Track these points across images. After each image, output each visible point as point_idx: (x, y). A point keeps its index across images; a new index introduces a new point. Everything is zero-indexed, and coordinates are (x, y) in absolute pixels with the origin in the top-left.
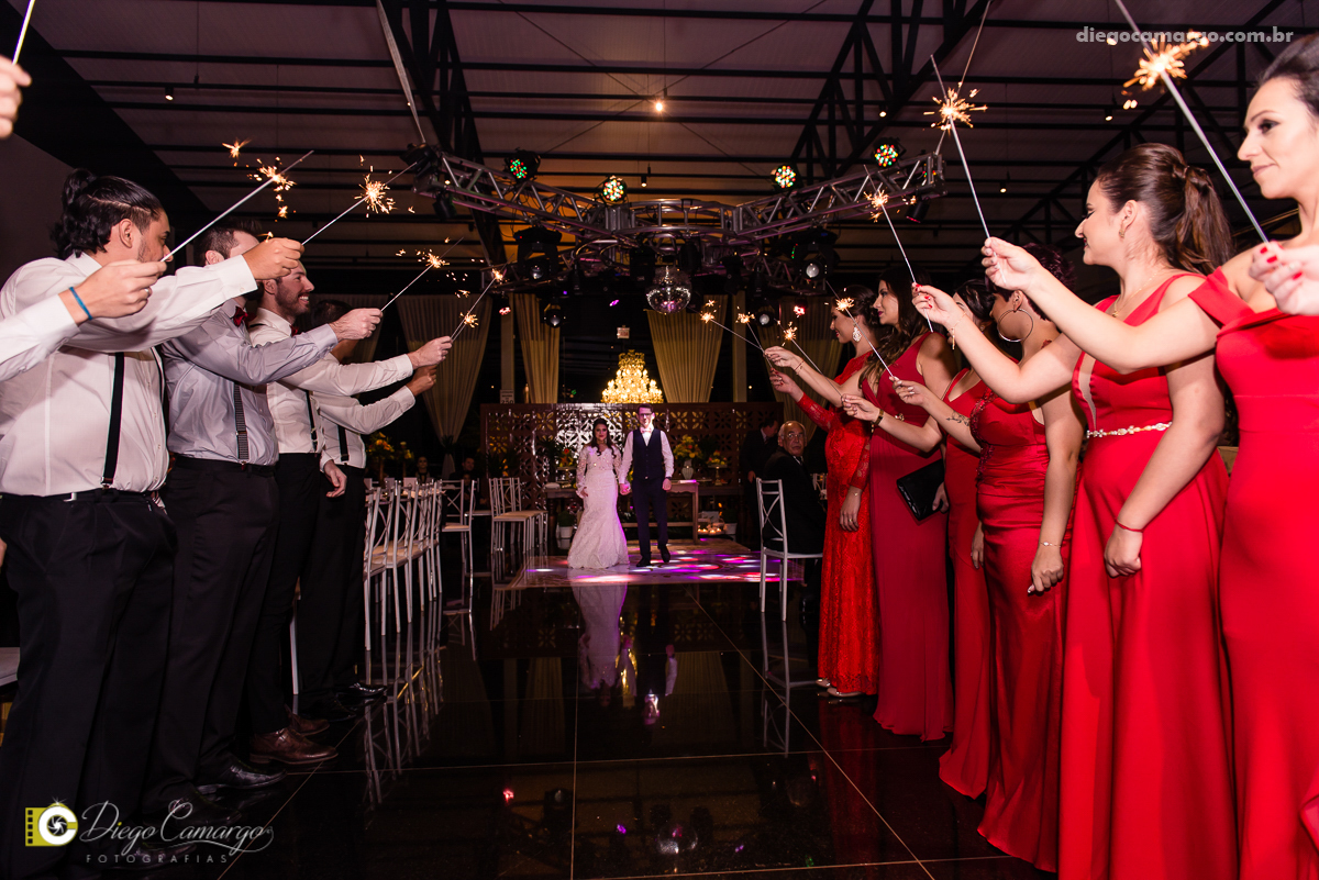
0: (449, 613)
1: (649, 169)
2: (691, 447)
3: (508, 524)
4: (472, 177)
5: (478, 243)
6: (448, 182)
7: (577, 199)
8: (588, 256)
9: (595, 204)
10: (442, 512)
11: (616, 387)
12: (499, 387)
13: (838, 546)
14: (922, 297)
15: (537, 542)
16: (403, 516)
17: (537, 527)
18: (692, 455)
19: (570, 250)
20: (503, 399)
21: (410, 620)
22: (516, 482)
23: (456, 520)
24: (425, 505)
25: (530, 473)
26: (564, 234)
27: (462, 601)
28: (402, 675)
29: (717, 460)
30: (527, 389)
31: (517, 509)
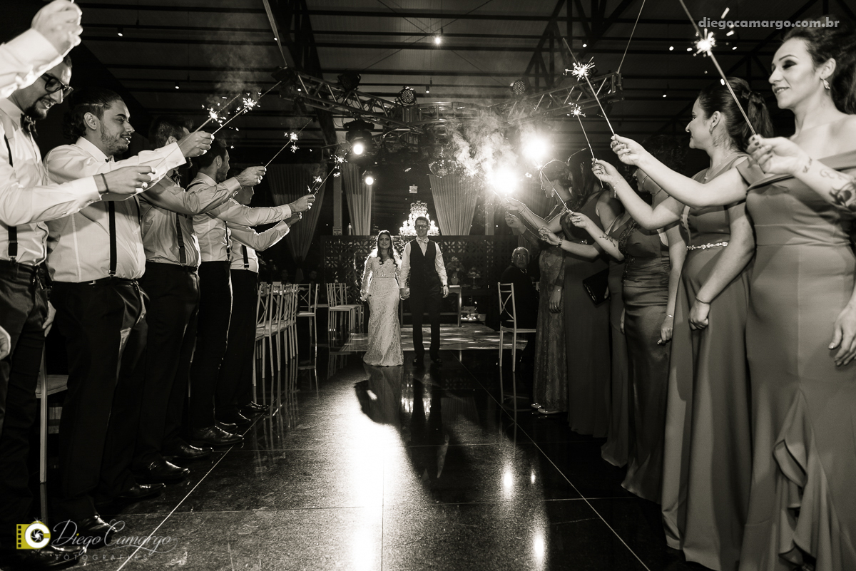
0: (302, 369)
1: (431, 82)
2: (457, 264)
3: (338, 313)
4: (317, 87)
5: (319, 130)
6: (299, 90)
7: (384, 101)
8: (391, 139)
9: (396, 105)
10: (298, 303)
11: (409, 225)
12: (332, 224)
13: (546, 322)
14: (597, 167)
15: (357, 325)
16: (275, 304)
17: (357, 315)
18: (458, 270)
19: (379, 135)
20: (334, 232)
21: (279, 370)
22: (343, 286)
23: (306, 310)
24: (288, 298)
25: (353, 281)
26: (375, 124)
27: (310, 361)
28: (275, 404)
29: (473, 273)
30: (350, 226)
31: (345, 304)
